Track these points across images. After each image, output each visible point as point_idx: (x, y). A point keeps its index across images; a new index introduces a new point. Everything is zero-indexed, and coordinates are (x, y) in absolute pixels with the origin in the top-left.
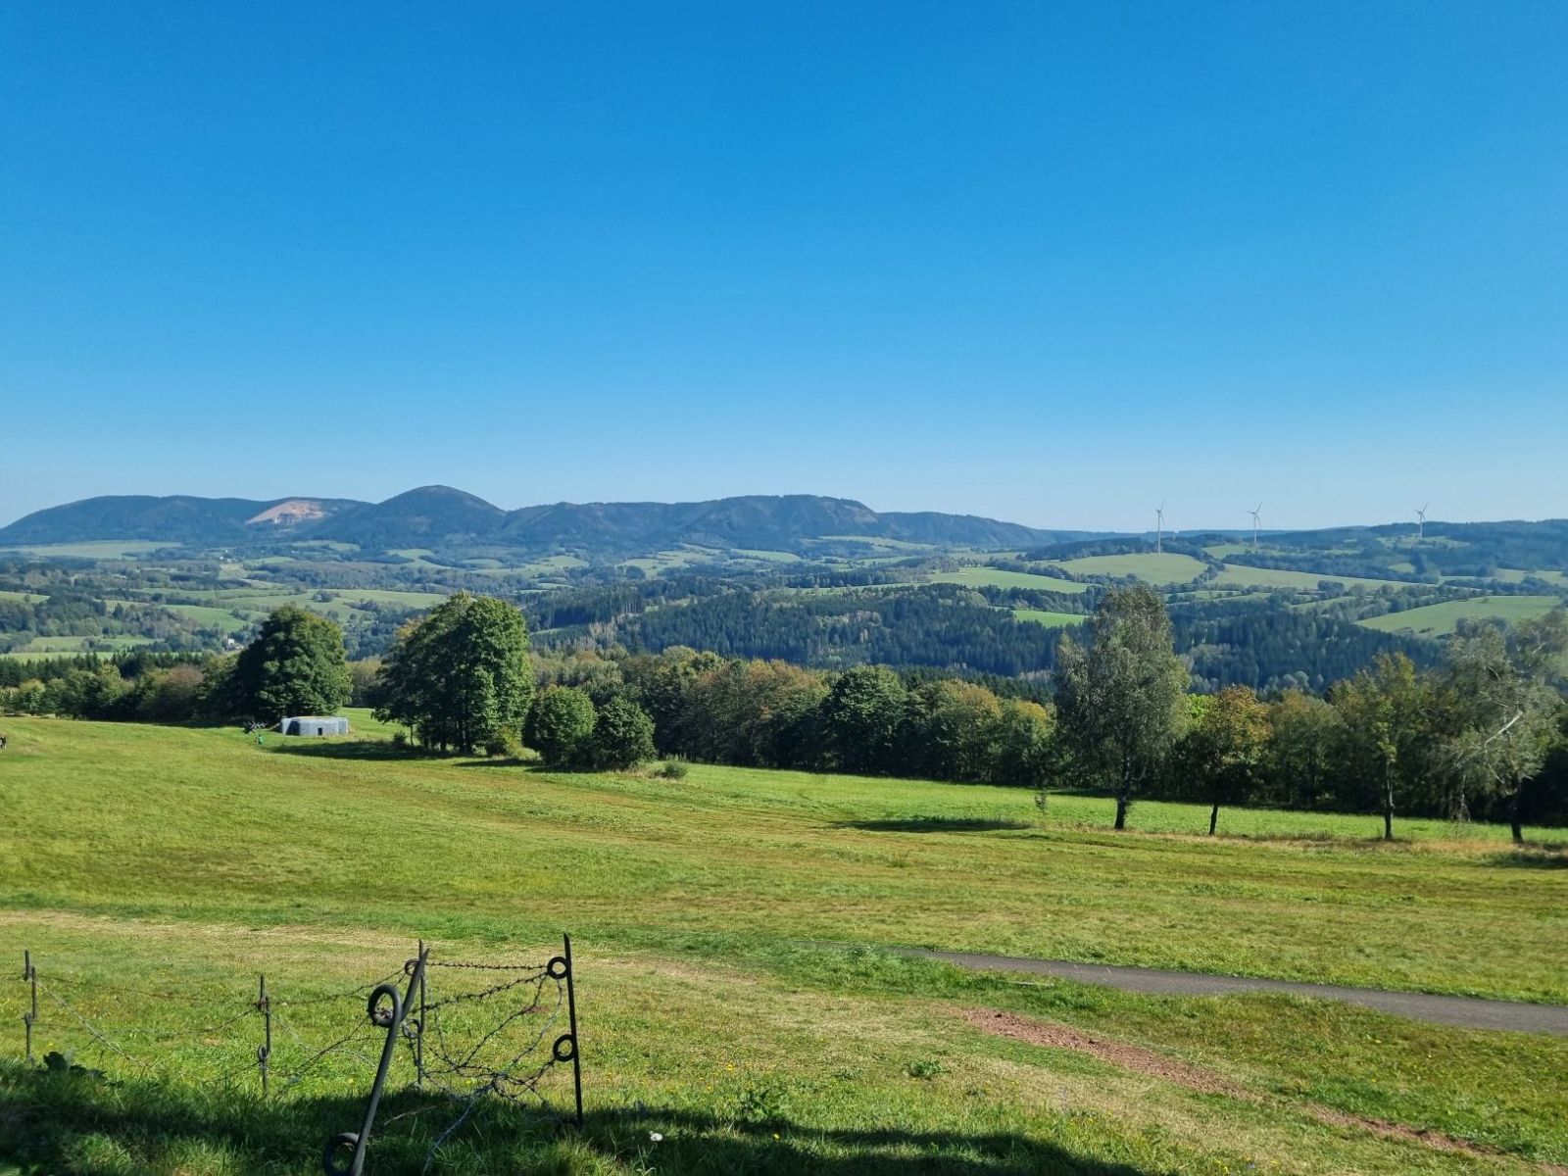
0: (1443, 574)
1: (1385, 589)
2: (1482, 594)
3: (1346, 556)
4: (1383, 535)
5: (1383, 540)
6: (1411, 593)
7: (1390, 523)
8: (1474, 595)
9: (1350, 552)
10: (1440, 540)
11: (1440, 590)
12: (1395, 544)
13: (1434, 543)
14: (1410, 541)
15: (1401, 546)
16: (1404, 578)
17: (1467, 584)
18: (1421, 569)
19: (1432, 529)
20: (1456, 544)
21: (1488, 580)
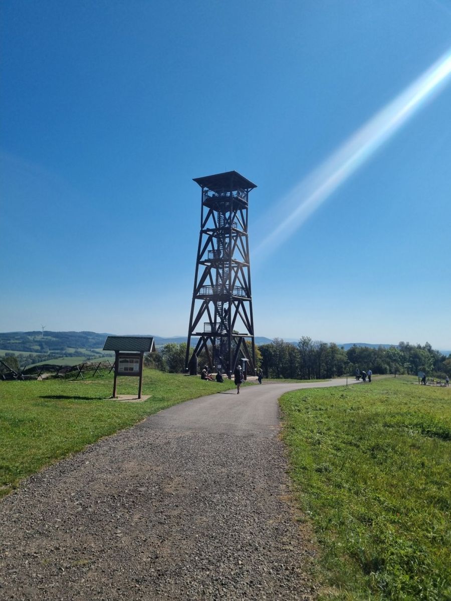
0: (50, 350)
1: (30, 356)
2: (62, 357)
3: (16, 343)
4: (29, 335)
5: (29, 337)
6: (39, 356)
7: (32, 331)
8: (60, 357)
9: (17, 341)
10: (49, 337)
11: (49, 355)
12: (34, 339)
13: (47, 339)
14: (39, 338)
15: (36, 339)
16: (37, 351)
17: (57, 353)
18: (42, 348)
19: (47, 333)
20: (54, 339)
21: (64, 352)
